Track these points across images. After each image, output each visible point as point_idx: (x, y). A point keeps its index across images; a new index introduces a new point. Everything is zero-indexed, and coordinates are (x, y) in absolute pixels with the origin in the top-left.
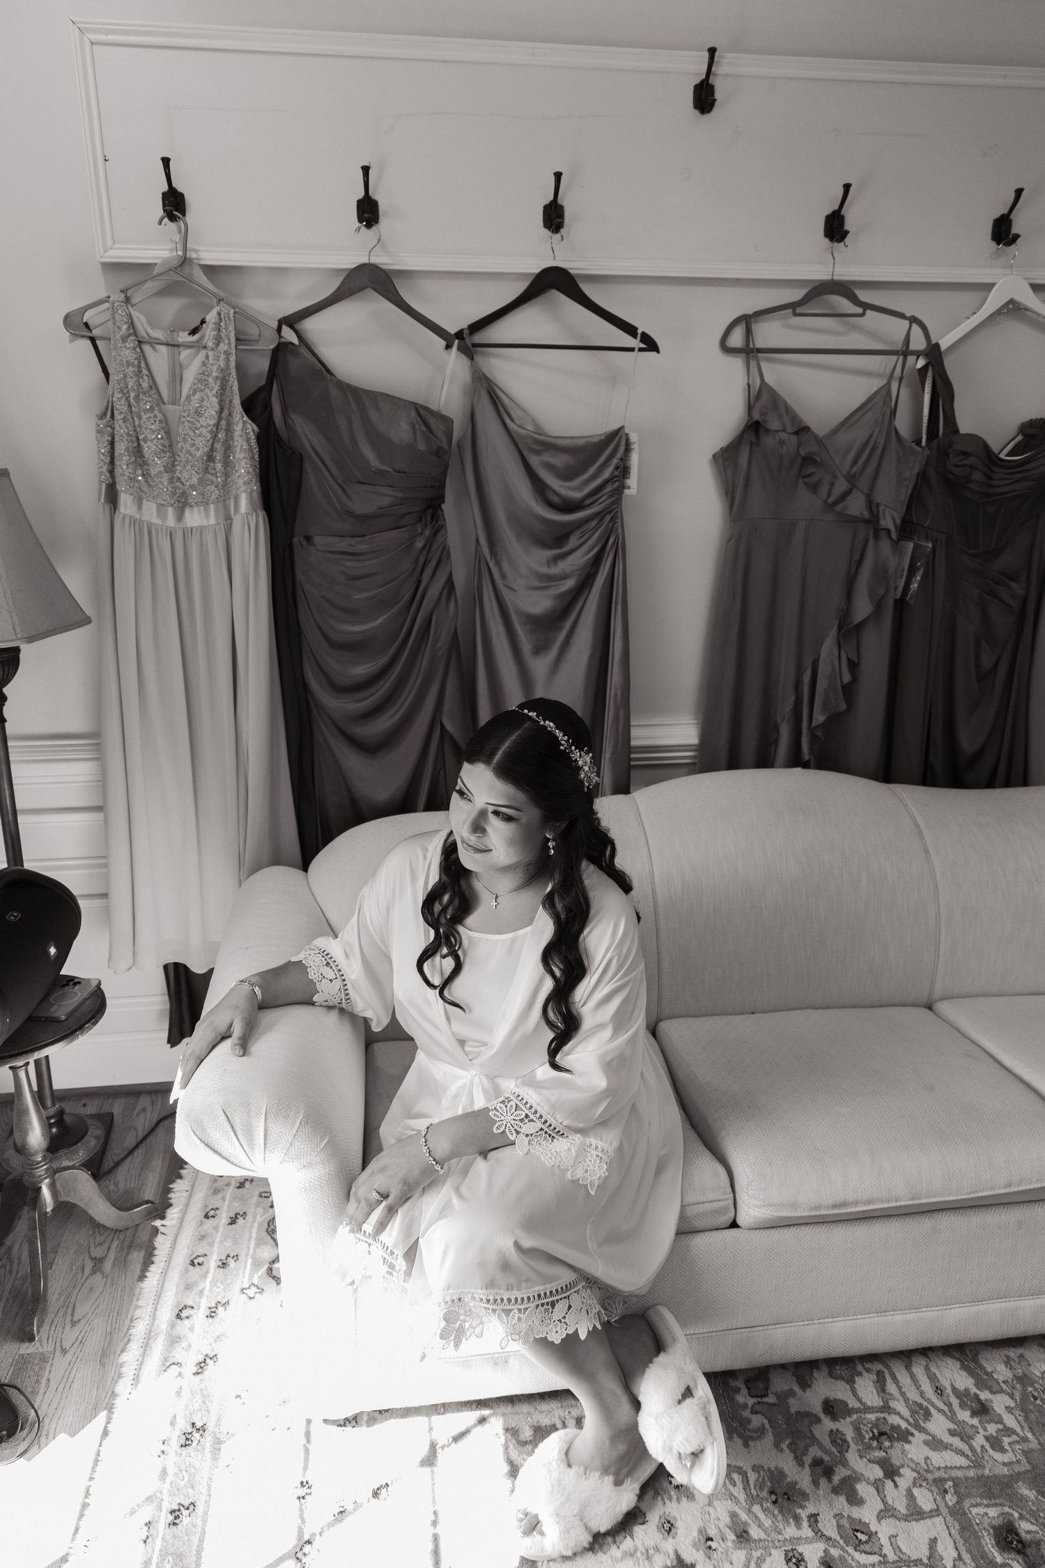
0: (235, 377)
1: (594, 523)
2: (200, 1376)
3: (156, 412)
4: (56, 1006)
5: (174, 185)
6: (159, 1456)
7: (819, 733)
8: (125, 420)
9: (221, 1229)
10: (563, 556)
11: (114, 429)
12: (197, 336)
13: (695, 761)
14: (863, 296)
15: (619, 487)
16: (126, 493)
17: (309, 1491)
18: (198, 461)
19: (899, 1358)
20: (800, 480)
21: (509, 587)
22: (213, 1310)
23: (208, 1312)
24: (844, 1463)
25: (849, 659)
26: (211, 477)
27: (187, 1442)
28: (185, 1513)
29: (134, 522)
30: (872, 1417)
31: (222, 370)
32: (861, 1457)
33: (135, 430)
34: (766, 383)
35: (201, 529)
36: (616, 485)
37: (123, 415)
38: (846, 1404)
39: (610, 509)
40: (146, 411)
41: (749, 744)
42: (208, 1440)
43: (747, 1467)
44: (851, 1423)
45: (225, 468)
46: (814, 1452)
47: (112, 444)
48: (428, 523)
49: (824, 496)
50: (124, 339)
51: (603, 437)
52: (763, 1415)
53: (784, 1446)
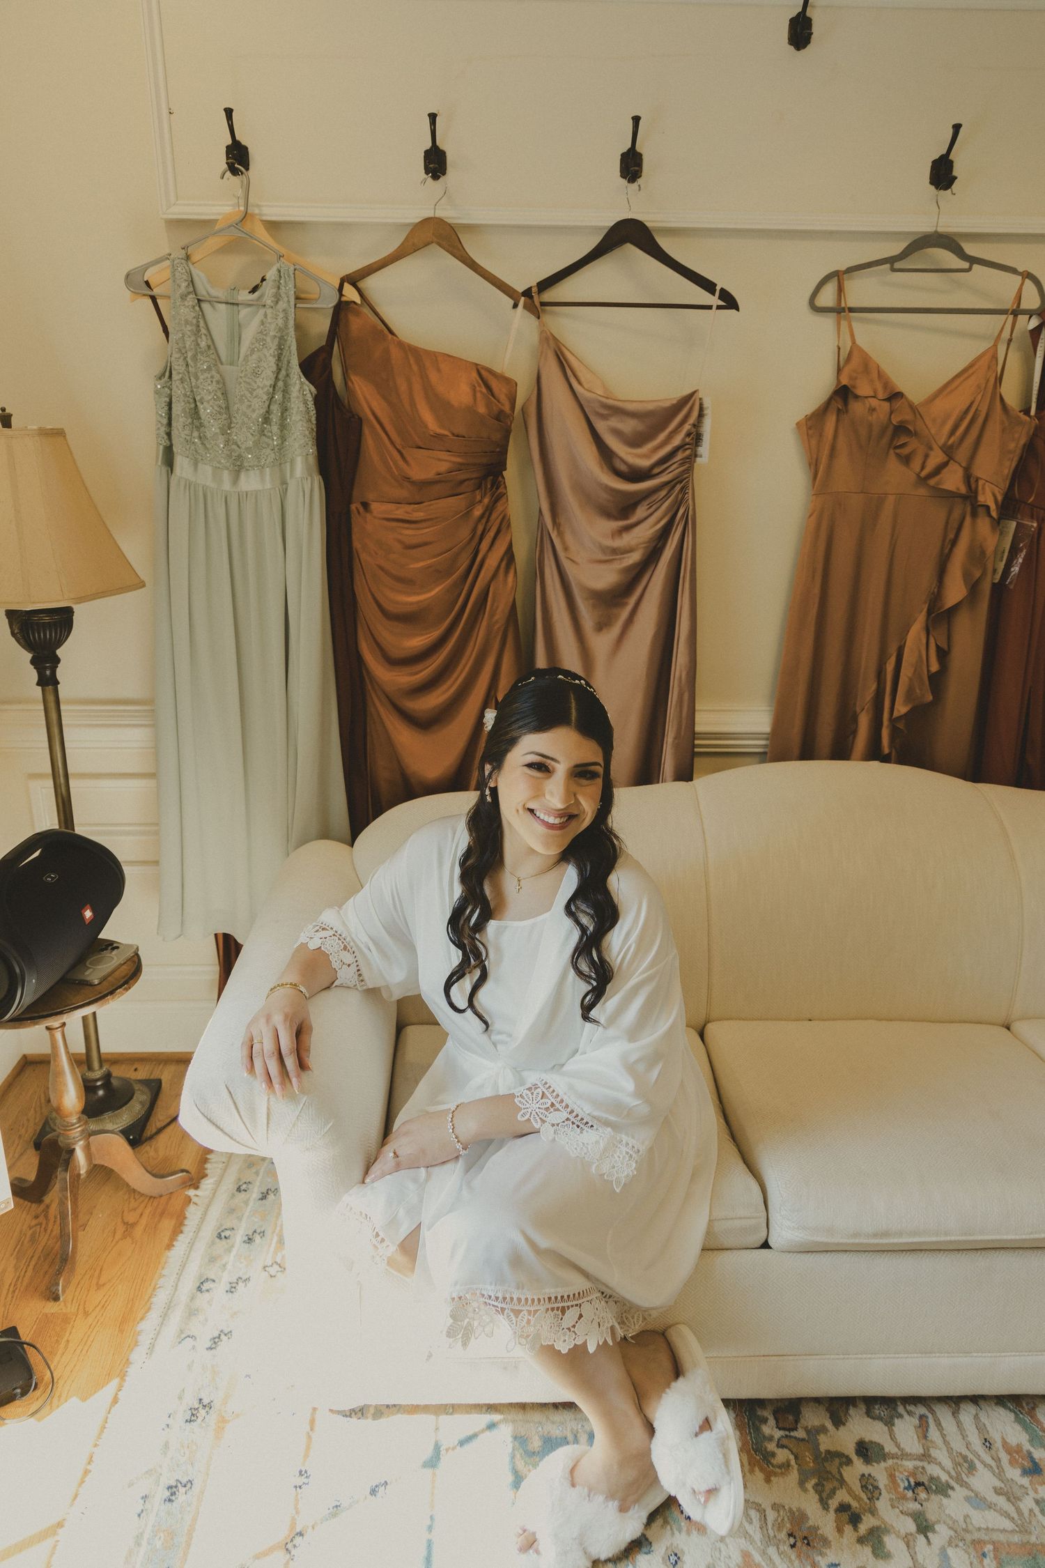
0: (293, 336)
1: (663, 493)
2: (213, 1351)
3: (214, 373)
4: (91, 970)
5: (237, 138)
6: (163, 1429)
7: (901, 725)
8: (182, 380)
9: (251, 1204)
10: (628, 528)
11: (171, 390)
12: (257, 294)
13: (766, 750)
14: (970, 249)
15: (690, 455)
16: (181, 454)
17: (306, 1481)
18: (253, 423)
19: (946, 1403)
20: (892, 451)
21: (571, 560)
22: (234, 1285)
23: (228, 1288)
24: (873, 1512)
25: (937, 646)
26: (267, 440)
27: (192, 1418)
28: (182, 1490)
29: (189, 485)
30: (910, 1465)
31: (280, 330)
32: (893, 1507)
33: (192, 391)
34: (858, 346)
35: (256, 494)
36: (688, 452)
37: (181, 375)
38: (882, 1448)
39: (679, 479)
40: (204, 371)
41: (825, 733)
42: (213, 1418)
43: (766, 1505)
44: (886, 1468)
45: (281, 431)
46: (842, 1496)
47: (170, 405)
48: (488, 491)
49: (918, 469)
50: (183, 297)
51: (675, 402)
52: (790, 1450)
53: (810, 1485)
